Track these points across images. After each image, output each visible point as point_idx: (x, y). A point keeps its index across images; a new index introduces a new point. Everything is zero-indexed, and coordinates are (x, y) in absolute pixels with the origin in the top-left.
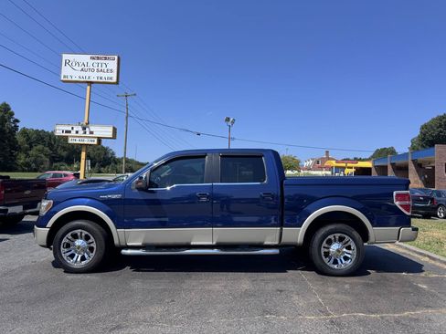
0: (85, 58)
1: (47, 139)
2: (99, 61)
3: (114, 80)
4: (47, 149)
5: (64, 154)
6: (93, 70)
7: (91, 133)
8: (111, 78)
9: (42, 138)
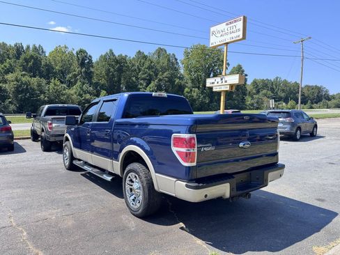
0: (223, 26)
1: (270, 86)
2: (231, 25)
3: (241, 37)
4: (269, 92)
5: (283, 95)
6: (227, 34)
7: (226, 82)
8: (239, 36)
9: (267, 85)
